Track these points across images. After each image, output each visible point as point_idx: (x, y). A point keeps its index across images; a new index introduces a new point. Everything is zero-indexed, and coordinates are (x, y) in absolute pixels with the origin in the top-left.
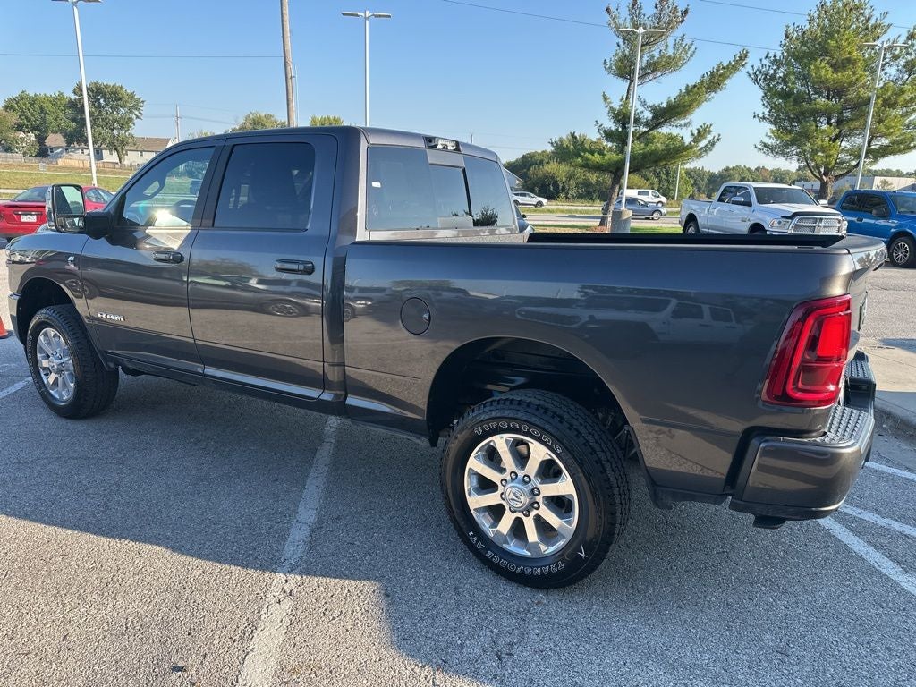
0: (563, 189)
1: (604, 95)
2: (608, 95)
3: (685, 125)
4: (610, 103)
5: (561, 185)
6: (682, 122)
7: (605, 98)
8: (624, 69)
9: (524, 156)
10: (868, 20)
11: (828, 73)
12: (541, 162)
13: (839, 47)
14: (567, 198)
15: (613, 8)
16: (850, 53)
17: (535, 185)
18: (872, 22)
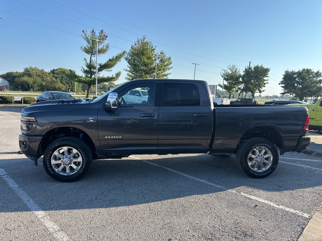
0: (32, 87)
1: (85, 59)
2: (86, 59)
3: (110, 71)
4: (87, 61)
5: (31, 86)
6: (109, 70)
7: (85, 60)
8: (90, 51)
9: (7, 73)
10: (152, 47)
11: (146, 60)
12: (19, 77)
13: (147, 53)
14: (34, 90)
15: (85, 31)
16: (149, 55)
17: (18, 85)
18: (153, 48)
